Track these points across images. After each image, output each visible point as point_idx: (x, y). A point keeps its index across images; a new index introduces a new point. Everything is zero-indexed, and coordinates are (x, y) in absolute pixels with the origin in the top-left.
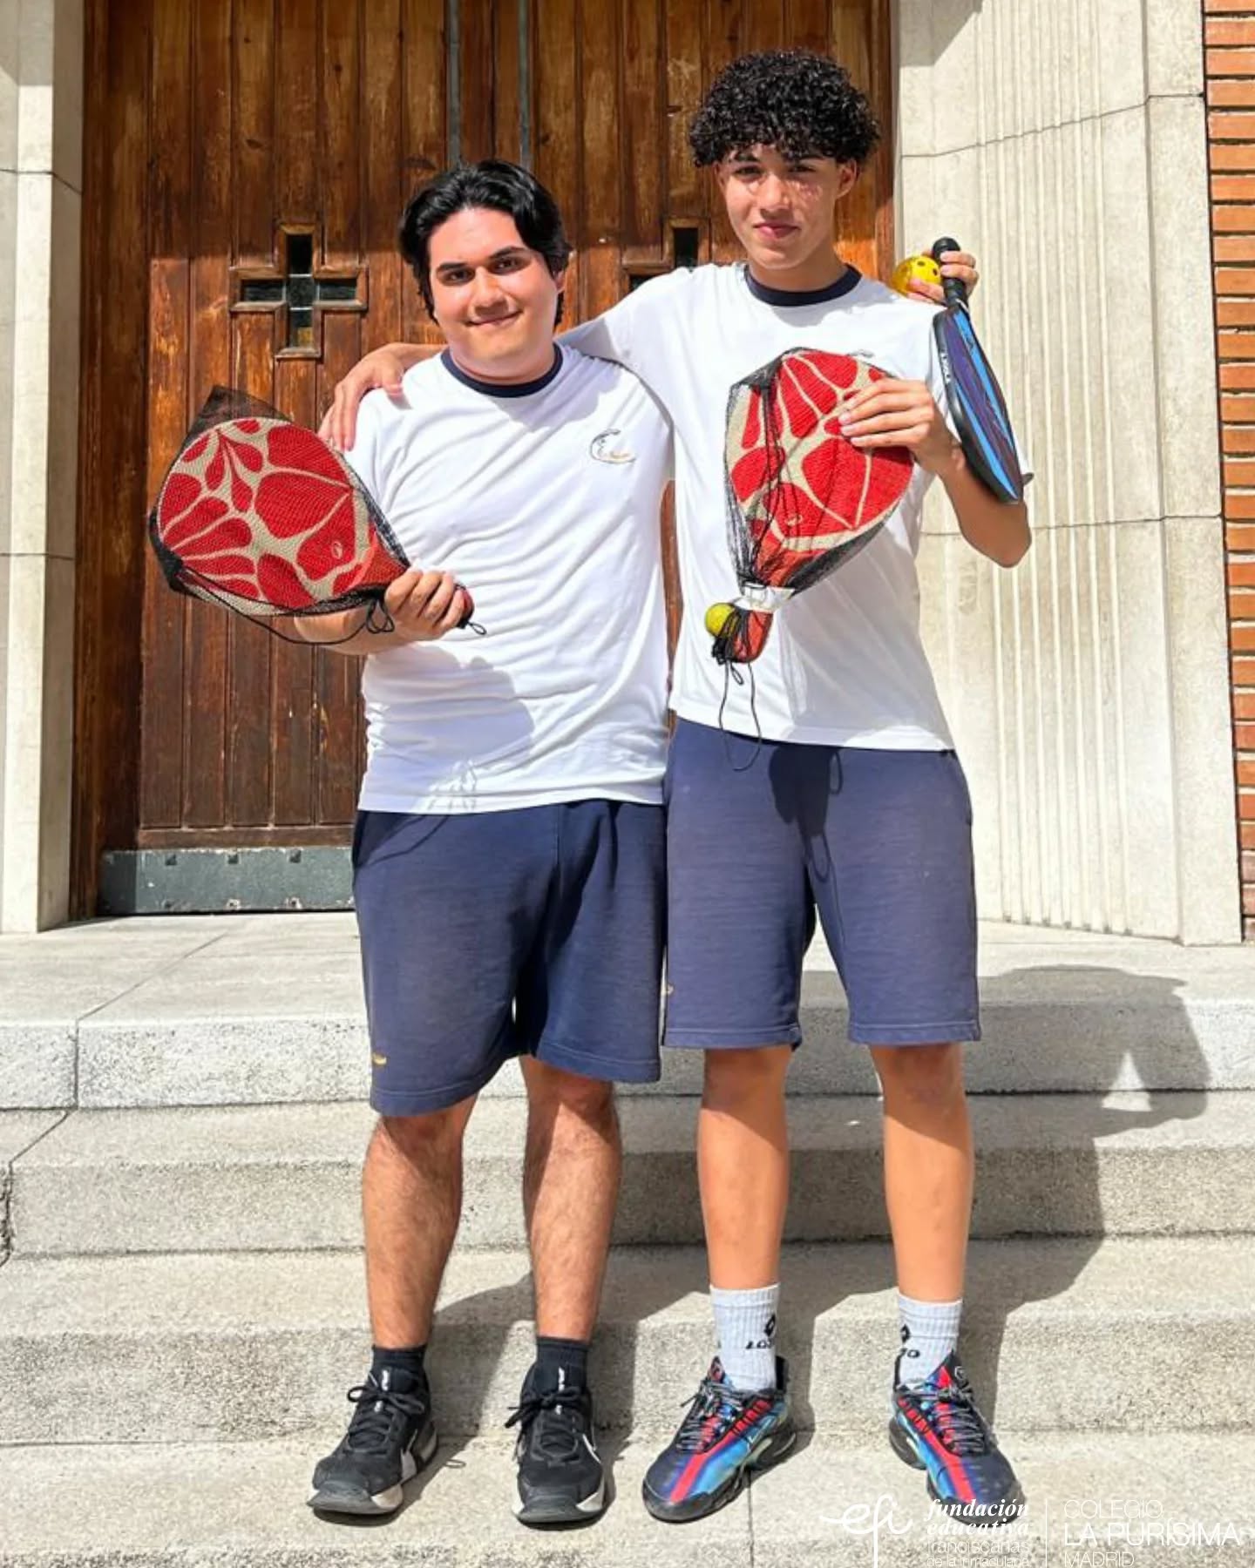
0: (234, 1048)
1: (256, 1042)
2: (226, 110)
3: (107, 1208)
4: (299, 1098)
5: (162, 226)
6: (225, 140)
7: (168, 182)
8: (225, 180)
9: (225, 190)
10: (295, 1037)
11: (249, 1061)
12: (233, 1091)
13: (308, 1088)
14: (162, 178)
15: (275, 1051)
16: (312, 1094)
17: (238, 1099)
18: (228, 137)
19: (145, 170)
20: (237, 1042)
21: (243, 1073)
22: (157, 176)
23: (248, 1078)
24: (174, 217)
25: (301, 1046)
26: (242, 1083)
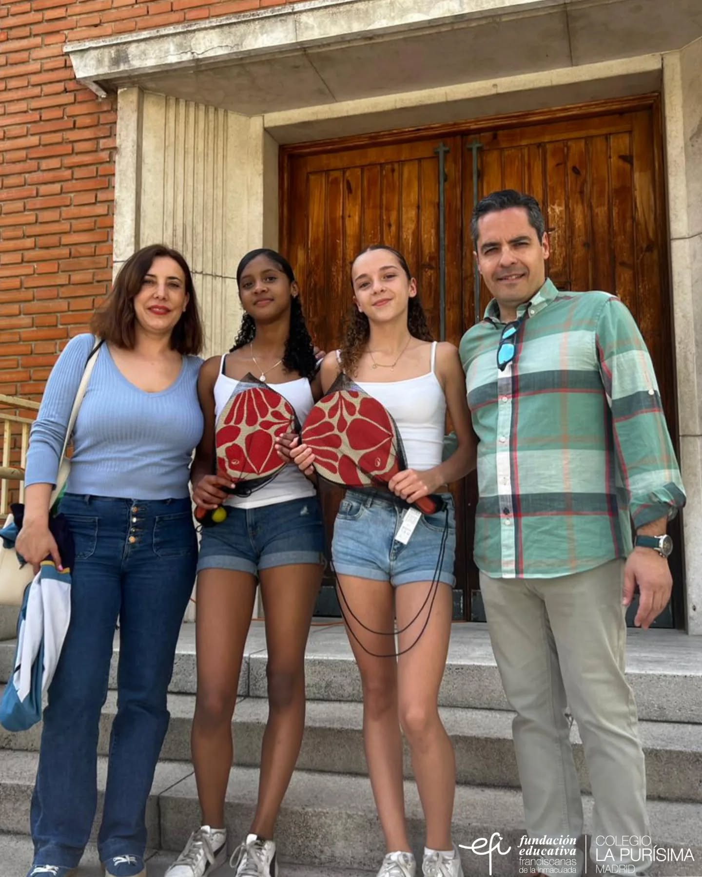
0: (319, 672)
1: (329, 670)
2: (340, 249)
3: (251, 743)
4: (350, 699)
5: (313, 304)
6: (340, 262)
7: (315, 285)
8: (340, 280)
9: (340, 285)
10: (347, 669)
11: (326, 679)
12: (318, 693)
13: (353, 695)
14: (313, 282)
15: (338, 675)
16: (355, 697)
17: (321, 697)
18: (341, 262)
19: (305, 278)
20: (320, 669)
21: (324, 685)
22: (311, 282)
23: (326, 687)
24: (318, 300)
25: (350, 674)
26: (323, 690)
